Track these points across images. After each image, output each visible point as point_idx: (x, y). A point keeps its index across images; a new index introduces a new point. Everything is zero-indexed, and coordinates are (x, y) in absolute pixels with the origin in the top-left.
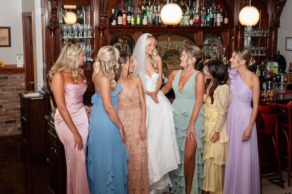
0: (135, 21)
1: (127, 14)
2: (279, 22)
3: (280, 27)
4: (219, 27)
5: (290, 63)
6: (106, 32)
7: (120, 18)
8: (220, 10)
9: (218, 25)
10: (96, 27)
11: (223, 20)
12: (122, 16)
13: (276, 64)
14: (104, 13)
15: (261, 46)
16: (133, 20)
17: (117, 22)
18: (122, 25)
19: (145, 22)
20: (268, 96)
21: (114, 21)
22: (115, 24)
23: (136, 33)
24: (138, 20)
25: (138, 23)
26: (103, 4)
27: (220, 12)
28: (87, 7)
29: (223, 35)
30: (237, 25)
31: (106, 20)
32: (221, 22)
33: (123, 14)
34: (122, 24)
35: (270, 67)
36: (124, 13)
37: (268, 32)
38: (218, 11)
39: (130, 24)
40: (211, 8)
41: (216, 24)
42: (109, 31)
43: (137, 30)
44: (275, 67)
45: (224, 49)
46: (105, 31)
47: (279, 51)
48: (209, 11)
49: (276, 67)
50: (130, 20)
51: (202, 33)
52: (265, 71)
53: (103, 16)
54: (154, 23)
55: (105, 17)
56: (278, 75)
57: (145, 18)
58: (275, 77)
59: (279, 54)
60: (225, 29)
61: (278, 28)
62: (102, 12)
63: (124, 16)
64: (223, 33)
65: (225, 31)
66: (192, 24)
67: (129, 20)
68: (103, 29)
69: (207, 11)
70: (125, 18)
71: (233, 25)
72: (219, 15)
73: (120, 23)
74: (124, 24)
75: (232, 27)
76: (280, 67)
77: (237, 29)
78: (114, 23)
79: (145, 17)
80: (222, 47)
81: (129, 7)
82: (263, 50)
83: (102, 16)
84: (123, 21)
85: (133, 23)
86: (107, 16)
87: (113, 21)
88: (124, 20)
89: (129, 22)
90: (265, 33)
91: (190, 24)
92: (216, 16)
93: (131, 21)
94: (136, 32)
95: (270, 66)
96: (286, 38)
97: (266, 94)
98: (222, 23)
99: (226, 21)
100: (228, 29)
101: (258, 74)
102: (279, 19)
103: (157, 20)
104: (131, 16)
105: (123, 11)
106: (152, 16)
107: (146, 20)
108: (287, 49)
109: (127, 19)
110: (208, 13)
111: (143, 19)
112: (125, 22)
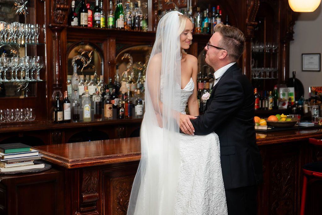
0: (106, 22)
1: (94, 12)
2: (293, 33)
3: (293, 40)
5: (311, 88)
6: (64, 35)
7: (83, 15)
8: (219, 13)
10: (47, 26)
12: (86, 12)
13: (292, 90)
14: (61, 4)
16: (102, 20)
17: (79, 21)
18: (86, 26)
19: (120, 24)
21: (76, 20)
22: (77, 24)
24: (111, 20)
25: (111, 24)
31: (64, 16)
34: (86, 24)
35: (284, 95)
36: (89, 9)
38: (217, 15)
39: (99, 25)
42: (67, 34)
44: (291, 94)
46: (61, 34)
49: (293, 93)
50: (99, 19)
51: (196, 45)
53: (60, 9)
54: (133, 27)
55: (63, 10)
56: (298, 104)
57: (120, 18)
59: (294, 76)
61: (291, 42)
62: (58, 2)
63: (90, 13)
67: (96, 18)
70: (91, 17)
72: (218, 20)
73: (84, 22)
74: (89, 26)
76: (297, 93)
78: (74, 23)
79: (121, 16)
81: (97, 1)
82: (271, 72)
83: (58, 9)
84: (88, 21)
85: (102, 24)
86: (67, 10)
87: (74, 19)
88: (90, 19)
90: (273, 49)
92: (216, 21)
93: (100, 21)
94: (107, 40)
95: (283, 92)
96: (302, 54)
101: (271, 103)
102: (293, 29)
103: (137, 21)
104: (100, 13)
105: (87, 5)
106: (130, 15)
107: (123, 20)
108: (304, 69)
109: (94, 18)
110: (205, 16)
111: (118, 19)
112: (90, 23)
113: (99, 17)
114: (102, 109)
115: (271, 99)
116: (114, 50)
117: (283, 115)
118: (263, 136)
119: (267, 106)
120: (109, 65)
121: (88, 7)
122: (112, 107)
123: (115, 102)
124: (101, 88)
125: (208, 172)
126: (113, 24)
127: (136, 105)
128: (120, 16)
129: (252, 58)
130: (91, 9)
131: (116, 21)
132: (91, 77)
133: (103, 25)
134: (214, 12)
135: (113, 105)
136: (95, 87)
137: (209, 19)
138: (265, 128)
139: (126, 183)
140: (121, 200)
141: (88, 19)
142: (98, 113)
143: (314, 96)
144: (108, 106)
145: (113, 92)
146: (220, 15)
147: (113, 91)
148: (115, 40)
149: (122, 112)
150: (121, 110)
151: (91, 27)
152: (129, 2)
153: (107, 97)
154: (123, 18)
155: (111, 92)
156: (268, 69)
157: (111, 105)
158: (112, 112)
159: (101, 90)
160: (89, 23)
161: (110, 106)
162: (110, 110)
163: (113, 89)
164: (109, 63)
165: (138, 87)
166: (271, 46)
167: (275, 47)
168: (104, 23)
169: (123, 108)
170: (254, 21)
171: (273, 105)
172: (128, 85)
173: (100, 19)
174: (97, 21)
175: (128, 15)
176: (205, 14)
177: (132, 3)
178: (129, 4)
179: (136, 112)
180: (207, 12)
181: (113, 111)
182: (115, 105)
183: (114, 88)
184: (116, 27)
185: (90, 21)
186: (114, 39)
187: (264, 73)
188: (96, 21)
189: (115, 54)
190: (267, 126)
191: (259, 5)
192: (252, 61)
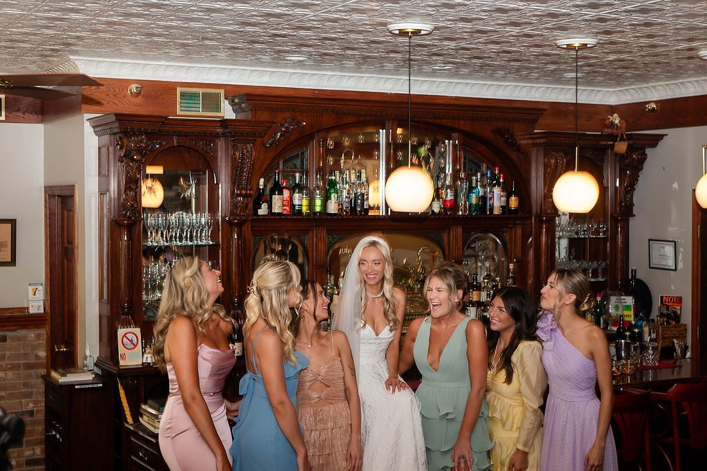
0: (311, 205)
1: (293, 192)
2: (632, 205)
3: (634, 215)
4: (497, 217)
5: (662, 297)
6: (247, 229)
7: (276, 198)
8: (499, 178)
9: (497, 211)
10: (223, 219)
11: (508, 202)
12: (281, 193)
13: (629, 300)
14: (242, 189)
15: (591, 260)
16: (305, 202)
17: (270, 207)
18: (280, 214)
19: (332, 208)
20: (622, 374)
21: (264, 206)
22: (266, 213)
23: (311, 232)
24: (318, 202)
25: (318, 209)
26: (242, 168)
27: (498, 184)
28: (202, 173)
29: (506, 236)
30: (539, 211)
31: (247, 205)
32: (502, 207)
33: (284, 190)
34: (280, 211)
35: (617, 308)
36: (286, 188)
37: (608, 228)
38: (495, 182)
39: (300, 211)
40: (479, 174)
41: (492, 209)
42: (252, 227)
43: (314, 224)
44: (628, 308)
45: (511, 266)
46: (243, 228)
47: (635, 270)
48: (474, 182)
49: (630, 306)
50: (300, 204)
51: (460, 230)
52: (604, 317)
53: (240, 195)
54: (353, 209)
55: (245, 196)
56: (636, 326)
57: (333, 199)
58: (628, 330)
59: (634, 276)
60: (512, 222)
61: (630, 218)
62: (238, 186)
63: (286, 193)
64: (505, 229)
65: (511, 226)
66: (436, 210)
67: (296, 202)
68: (240, 225)
69: (471, 182)
70: (289, 199)
71: (530, 212)
72: (497, 191)
73: (277, 209)
74: (285, 212)
75: (528, 216)
76: (638, 306)
77: (540, 222)
78: (263, 211)
80: (505, 263)
81: (297, 175)
82: (598, 269)
83: (238, 195)
84: (284, 205)
85: (305, 209)
86: (250, 195)
88: (286, 203)
89: (297, 208)
90: (601, 230)
91: (433, 211)
92: (491, 191)
93: (301, 205)
94: (313, 230)
95: (615, 304)
96: (650, 240)
97: (618, 369)
98: (505, 208)
99: (514, 202)
100: (518, 222)
102: (632, 198)
103: (359, 201)
104: (301, 194)
105: (284, 182)
106: (348, 194)
107: (336, 202)
108: (651, 266)
109: (292, 201)
110: (474, 185)
111: (329, 201)
112: (287, 209)
113: (301, 201)
121: (284, 185)
126: (321, 208)
128: (332, 196)
130: (288, 187)
131: (327, 204)
133: (307, 210)
141: (283, 203)
143: (665, 312)
151: (288, 215)
154: (336, 199)
160: (285, 208)
164: (315, 265)
166: (595, 227)
167: (603, 228)
168: (308, 208)
175: (345, 194)
178: (346, 177)
180: (479, 177)
184: (327, 213)
185: (287, 206)
186: (324, 229)
188: (296, 205)
189: (325, 252)
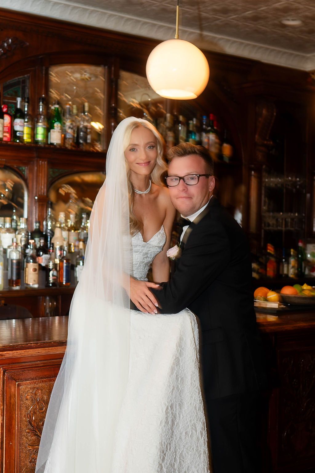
0: (33, 134)
1: (13, 117)
16: (26, 130)
19: (55, 138)
24: (40, 130)
25: (40, 137)
27: (213, 130)
33: (5, 115)
36: (7, 113)
38: (209, 128)
39: (21, 138)
43: (35, 154)
50: (21, 130)
54: (77, 143)
57: (55, 128)
63: (7, 119)
67: (17, 128)
70: (9, 125)
72: (212, 137)
74: (5, 139)
77: (249, 169)
79: (57, 125)
81: (19, 100)
84: (4, 132)
88: (6, 129)
89: (18, 134)
93: (23, 132)
94: (33, 162)
99: (227, 150)
101: (293, 267)
103: (82, 133)
104: (22, 120)
105: (4, 108)
106: (72, 124)
107: (59, 132)
109: (13, 127)
110: (191, 129)
111: (52, 130)
112: (8, 135)
113: (22, 127)
114: (22, 271)
115: (292, 261)
116: (44, 177)
117: (305, 287)
118: (272, 318)
119: (285, 272)
120: (35, 202)
121: (5, 110)
122: (37, 268)
123: (43, 259)
124: (22, 237)
125: (174, 374)
126: (44, 138)
127: (76, 267)
128: (55, 125)
129: (265, 197)
130: (9, 112)
131: (49, 134)
132: (6, 220)
133: (28, 138)
134: (204, 123)
135: (40, 265)
136: (11, 236)
137: (197, 135)
138: (275, 305)
139: (42, 390)
140: (34, 418)
141: (3, 129)
142: (14, 278)
144: (31, 267)
145: (40, 245)
146: (215, 128)
147: (40, 243)
148: (46, 163)
149: (53, 275)
150: (51, 273)
151: (8, 142)
152: (70, 105)
153: (29, 251)
154: (59, 128)
155: (38, 244)
156: (289, 214)
157: (36, 264)
158: (37, 276)
159: (21, 241)
160: (5, 134)
161: (36, 266)
162: (34, 273)
163: (40, 240)
164: (35, 199)
165: (82, 238)
166: (294, 179)
167: (299, 181)
168: (29, 136)
169: (56, 269)
170: (267, 138)
171: (296, 271)
172: (65, 234)
173: (24, 129)
174: (18, 133)
175: (68, 123)
176: (191, 125)
177: (75, 106)
178: (69, 108)
179: (76, 277)
180: (195, 123)
181: (39, 274)
182: (43, 264)
183: (42, 238)
184: (49, 143)
185: (7, 132)
186: (45, 161)
187: (282, 219)
188: (17, 131)
189: (45, 185)
190: (278, 302)
191: (275, 114)
192: (265, 202)
